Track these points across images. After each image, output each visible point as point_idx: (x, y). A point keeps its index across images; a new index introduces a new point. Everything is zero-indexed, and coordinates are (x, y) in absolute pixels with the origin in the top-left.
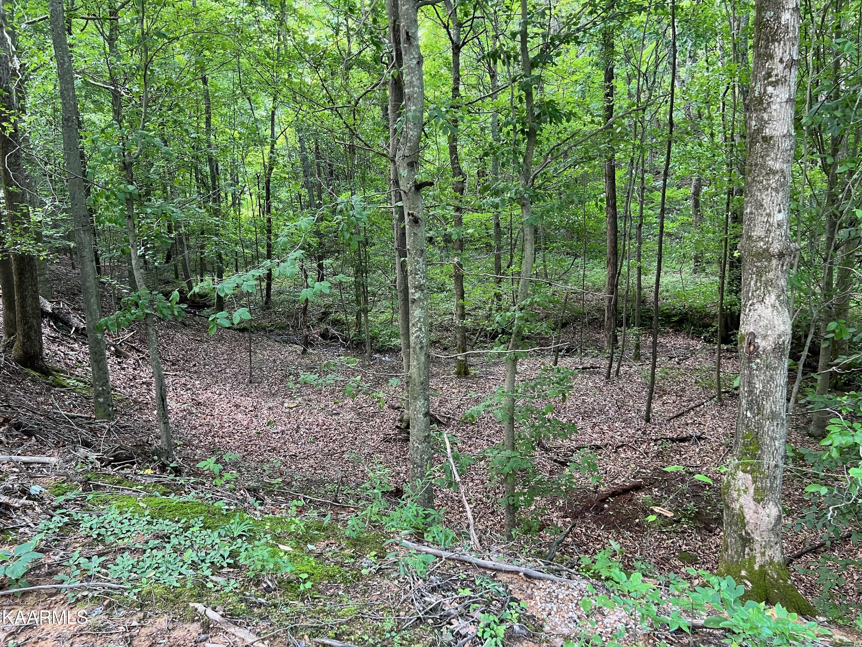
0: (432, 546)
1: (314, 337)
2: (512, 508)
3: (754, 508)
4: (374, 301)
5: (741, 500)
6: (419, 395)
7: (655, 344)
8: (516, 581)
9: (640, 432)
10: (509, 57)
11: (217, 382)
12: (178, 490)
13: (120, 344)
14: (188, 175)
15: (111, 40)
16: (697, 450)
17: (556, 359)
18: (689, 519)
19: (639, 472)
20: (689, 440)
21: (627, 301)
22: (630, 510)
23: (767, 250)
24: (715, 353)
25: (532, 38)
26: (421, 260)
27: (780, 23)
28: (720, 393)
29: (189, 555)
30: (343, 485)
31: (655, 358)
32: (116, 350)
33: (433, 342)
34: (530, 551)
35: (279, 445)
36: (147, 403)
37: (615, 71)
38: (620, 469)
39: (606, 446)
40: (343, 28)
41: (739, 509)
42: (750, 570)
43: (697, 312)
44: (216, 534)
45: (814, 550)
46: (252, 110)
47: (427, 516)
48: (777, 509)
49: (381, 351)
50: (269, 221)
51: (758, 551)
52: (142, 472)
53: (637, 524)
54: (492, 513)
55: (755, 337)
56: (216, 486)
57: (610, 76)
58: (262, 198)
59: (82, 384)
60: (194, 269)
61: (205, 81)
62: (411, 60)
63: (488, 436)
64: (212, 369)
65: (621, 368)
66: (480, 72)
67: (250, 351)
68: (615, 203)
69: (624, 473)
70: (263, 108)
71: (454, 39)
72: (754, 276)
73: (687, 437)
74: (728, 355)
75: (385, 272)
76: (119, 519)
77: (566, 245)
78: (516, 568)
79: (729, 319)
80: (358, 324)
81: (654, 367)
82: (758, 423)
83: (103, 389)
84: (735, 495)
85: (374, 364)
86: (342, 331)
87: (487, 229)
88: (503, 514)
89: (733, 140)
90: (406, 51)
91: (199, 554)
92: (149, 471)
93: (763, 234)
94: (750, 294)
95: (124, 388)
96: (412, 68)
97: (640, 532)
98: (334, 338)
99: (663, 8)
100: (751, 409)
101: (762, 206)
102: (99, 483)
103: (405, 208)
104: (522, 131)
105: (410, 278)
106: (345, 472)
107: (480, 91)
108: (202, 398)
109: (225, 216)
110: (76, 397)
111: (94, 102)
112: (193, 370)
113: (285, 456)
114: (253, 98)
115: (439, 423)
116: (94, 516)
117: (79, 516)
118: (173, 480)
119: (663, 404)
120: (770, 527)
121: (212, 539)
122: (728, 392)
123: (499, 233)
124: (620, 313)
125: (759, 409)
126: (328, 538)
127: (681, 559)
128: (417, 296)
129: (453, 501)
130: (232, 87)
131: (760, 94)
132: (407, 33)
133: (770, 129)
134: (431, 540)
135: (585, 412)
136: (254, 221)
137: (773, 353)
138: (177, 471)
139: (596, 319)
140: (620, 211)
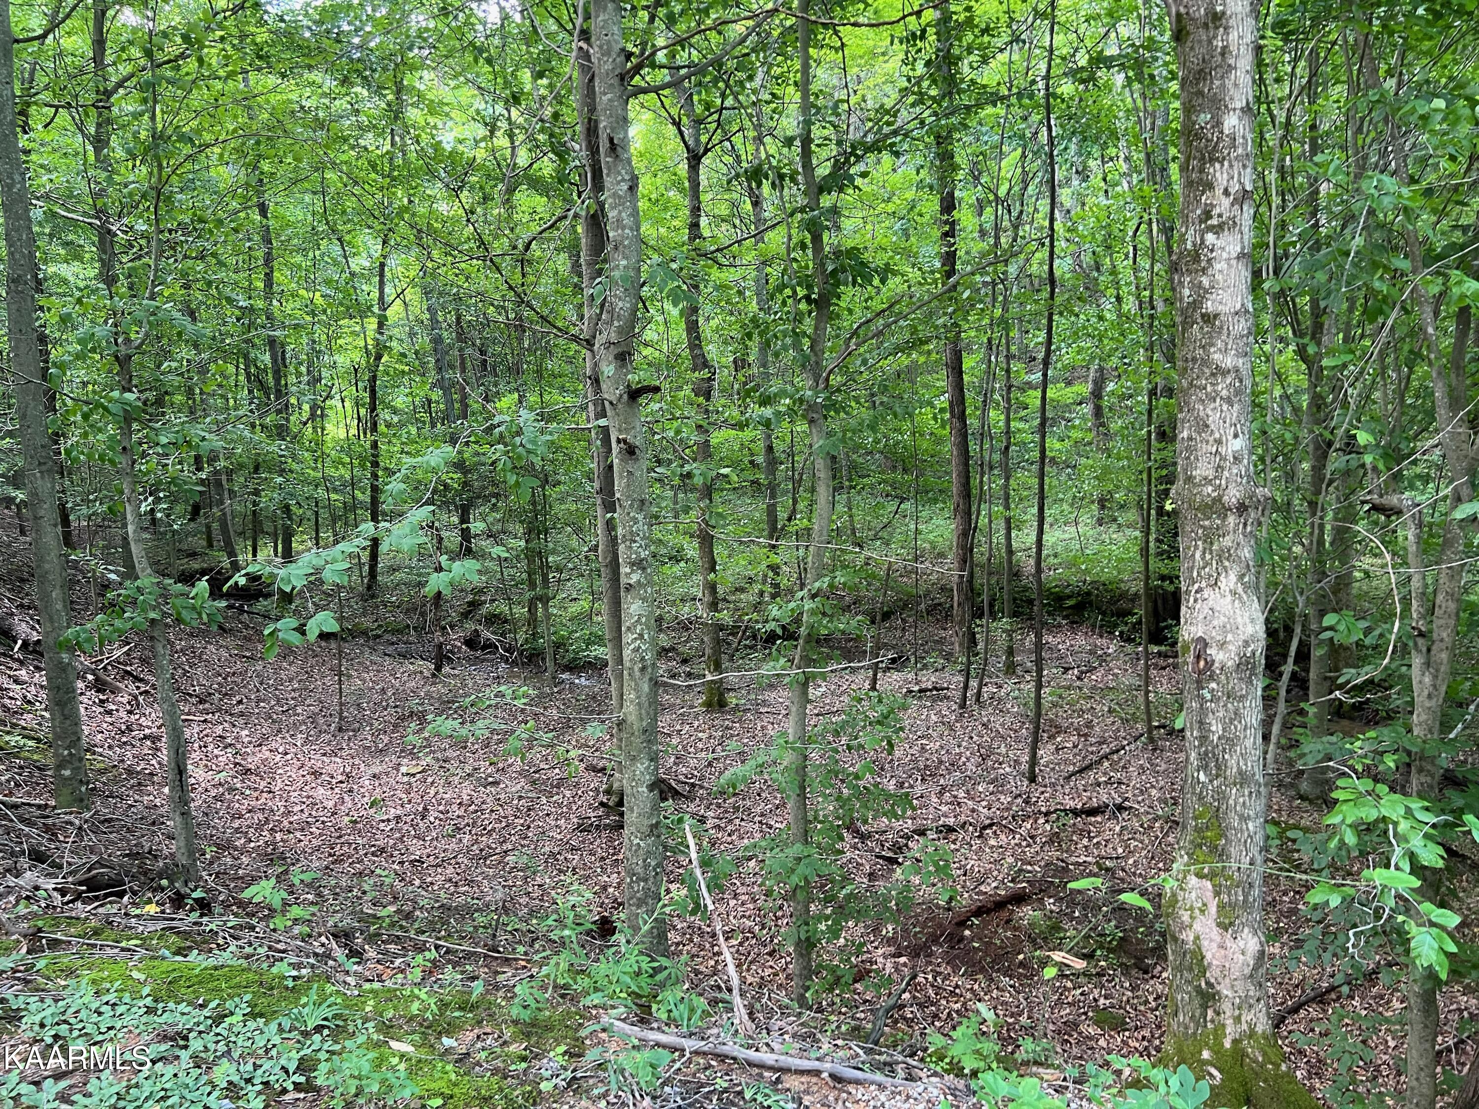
0: (666, 1029)
1: (454, 646)
2: (806, 946)
3: (1218, 938)
4: (559, 581)
5: (1197, 926)
6: (640, 752)
7: (1039, 646)
8: (815, 1088)
9: (1019, 800)
10: (782, 177)
11: (279, 731)
12: (205, 942)
13: (105, 668)
14: (231, 369)
15: (99, 141)
16: (1118, 829)
17: (875, 675)
18: (1110, 950)
19: (1021, 870)
20: (1103, 812)
21: (990, 574)
22: (1008, 938)
23: (1219, 499)
24: (1138, 659)
25: (818, 146)
26: (640, 517)
27: (1222, 132)
28: (1150, 729)
29: (225, 1071)
30: (507, 915)
31: (1040, 671)
32: (97, 679)
33: (664, 649)
34: (838, 1027)
35: (391, 842)
36: (152, 774)
37: (957, 193)
38: (988, 866)
39: (963, 826)
40: (503, 125)
41: (1194, 943)
42: (1218, 1050)
43: (1106, 591)
44: (274, 1026)
45: (1321, 999)
46: (345, 257)
47: (656, 971)
48: (1256, 939)
49: (575, 667)
50: (375, 445)
51: (1228, 1014)
52: (138, 912)
53: (1021, 963)
54: (771, 954)
55: (1206, 645)
56: (274, 930)
57: (949, 205)
58: (363, 405)
59: (31, 743)
60: (240, 529)
61: (263, 210)
62: (619, 183)
63: (762, 815)
64: (272, 708)
65: (985, 689)
66: (735, 196)
67: (340, 674)
68: (964, 411)
69: (995, 873)
70: (364, 255)
71: (691, 143)
72: (1200, 543)
73: (1099, 807)
74: (1162, 662)
75: (578, 531)
76: (94, 1006)
77: (885, 481)
78: (816, 1065)
79: (1160, 602)
80: (532, 621)
81: (1039, 686)
82: (1217, 791)
83: (70, 754)
84: (1186, 917)
85: (559, 692)
86: (503, 635)
87: (752, 455)
88: (789, 955)
89: (1153, 308)
90: (609, 169)
91: (241, 1068)
92: (152, 909)
93: (1211, 474)
94: (1195, 574)
95: (110, 747)
96: (620, 197)
97: (1026, 977)
98: (489, 646)
99: (1031, 96)
100: (1205, 768)
101: (1207, 426)
102: (59, 936)
103: (611, 430)
104: (808, 298)
105: (622, 548)
106: (510, 887)
107: (735, 227)
108: (252, 762)
109: (296, 438)
110: (21, 767)
111: (66, 244)
112: (237, 710)
113: (402, 863)
114: (347, 238)
115: (676, 794)
116: (49, 1001)
117: (20, 1003)
118: (195, 924)
119: (1057, 749)
120: (1247, 971)
121: (266, 1036)
122: (1164, 727)
123: (773, 462)
124: (979, 595)
125: (1218, 767)
126: (479, 1023)
127: (1098, 1023)
128: (634, 578)
129: (702, 935)
130: (310, 218)
131: (1194, 245)
132: (611, 140)
133: (1214, 301)
134: (664, 1016)
135: (926, 766)
136: (347, 447)
137: (1236, 671)
138: (204, 906)
139: (940, 604)
140: (973, 422)
